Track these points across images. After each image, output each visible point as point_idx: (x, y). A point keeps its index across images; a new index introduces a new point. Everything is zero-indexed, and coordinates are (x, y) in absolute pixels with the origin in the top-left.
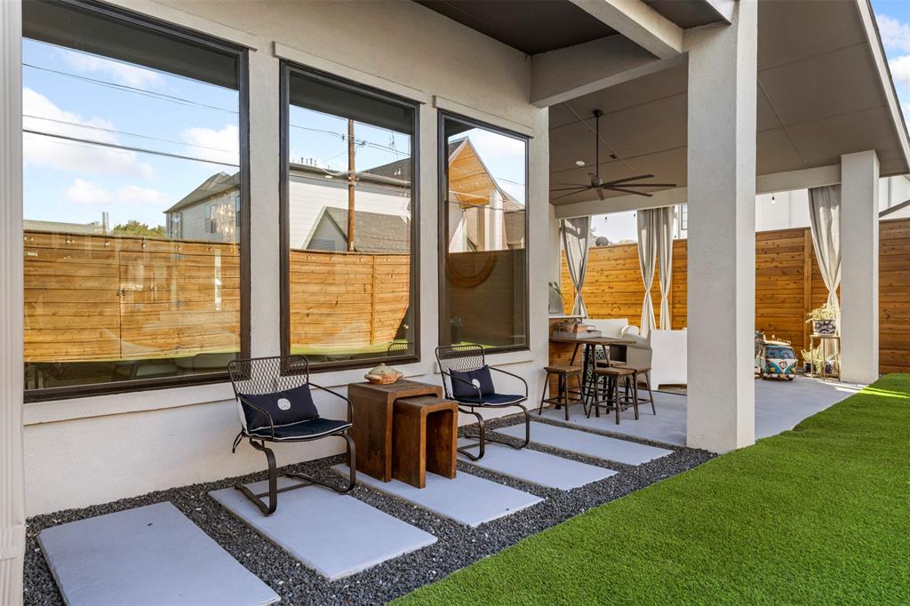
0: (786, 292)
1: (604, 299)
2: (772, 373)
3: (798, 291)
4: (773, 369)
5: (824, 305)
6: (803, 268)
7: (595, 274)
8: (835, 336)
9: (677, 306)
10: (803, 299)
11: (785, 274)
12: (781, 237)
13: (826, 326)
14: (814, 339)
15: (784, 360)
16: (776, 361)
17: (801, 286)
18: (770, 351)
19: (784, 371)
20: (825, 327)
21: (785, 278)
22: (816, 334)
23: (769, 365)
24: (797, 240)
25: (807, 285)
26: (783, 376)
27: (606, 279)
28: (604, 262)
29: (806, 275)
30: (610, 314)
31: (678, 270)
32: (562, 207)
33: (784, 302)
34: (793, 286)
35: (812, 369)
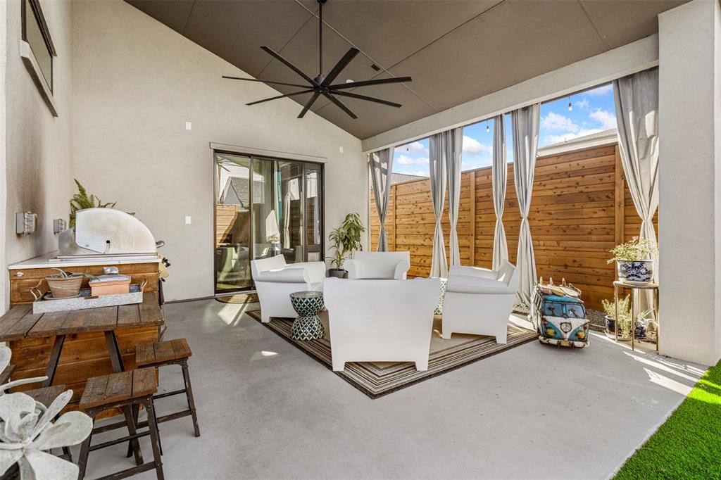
0: (592, 221)
1: (418, 230)
2: (551, 337)
3: (608, 220)
4: (551, 332)
5: (635, 238)
6: (613, 192)
7: (411, 206)
8: (651, 284)
9: (480, 237)
10: (613, 230)
11: (592, 200)
12: (587, 157)
13: (636, 269)
14: (620, 287)
15: (567, 320)
16: (555, 321)
17: (612, 214)
18: (547, 305)
19: (567, 336)
20: (634, 271)
21: (593, 205)
22: (621, 281)
23: (546, 325)
24: (606, 160)
25: (619, 213)
26: (564, 344)
27: (421, 211)
28: (419, 195)
29: (617, 200)
30: (422, 245)
31: (481, 199)
32: (368, 140)
33: (590, 233)
34: (602, 214)
35: (616, 329)
